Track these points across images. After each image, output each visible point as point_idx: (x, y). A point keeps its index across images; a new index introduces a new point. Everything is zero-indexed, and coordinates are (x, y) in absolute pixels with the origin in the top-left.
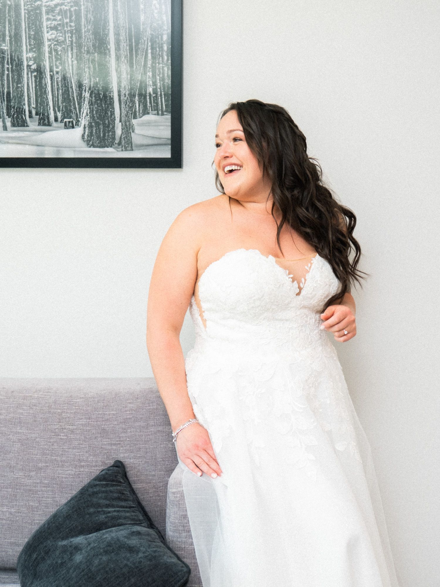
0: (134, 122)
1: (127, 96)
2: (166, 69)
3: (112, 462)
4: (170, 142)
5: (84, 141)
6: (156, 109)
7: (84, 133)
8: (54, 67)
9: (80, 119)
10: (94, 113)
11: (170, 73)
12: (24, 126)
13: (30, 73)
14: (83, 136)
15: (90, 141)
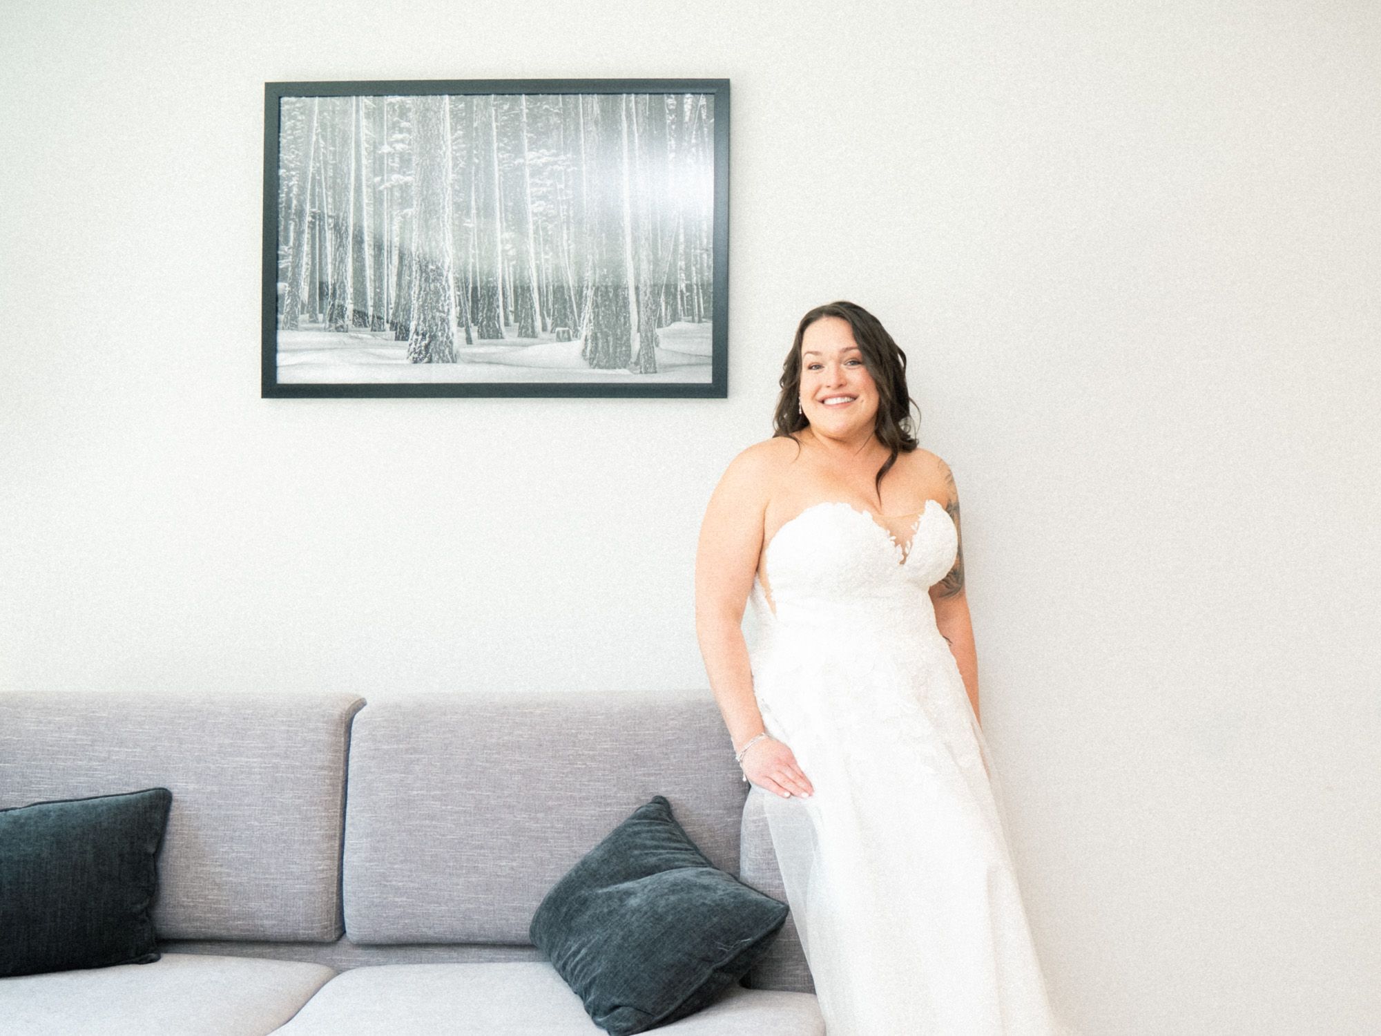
0: (659, 332)
1: (648, 294)
2: (705, 256)
3: (650, 798)
4: (710, 361)
5: (585, 359)
6: (690, 312)
7: (586, 348)
8: (542, 253)
9: (579, 328)
10: (600, 318)
11: (711, 263)
12: (497, 338)
13: (506, 261)
14: (584, 351)
15: (594, 359)
